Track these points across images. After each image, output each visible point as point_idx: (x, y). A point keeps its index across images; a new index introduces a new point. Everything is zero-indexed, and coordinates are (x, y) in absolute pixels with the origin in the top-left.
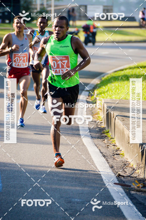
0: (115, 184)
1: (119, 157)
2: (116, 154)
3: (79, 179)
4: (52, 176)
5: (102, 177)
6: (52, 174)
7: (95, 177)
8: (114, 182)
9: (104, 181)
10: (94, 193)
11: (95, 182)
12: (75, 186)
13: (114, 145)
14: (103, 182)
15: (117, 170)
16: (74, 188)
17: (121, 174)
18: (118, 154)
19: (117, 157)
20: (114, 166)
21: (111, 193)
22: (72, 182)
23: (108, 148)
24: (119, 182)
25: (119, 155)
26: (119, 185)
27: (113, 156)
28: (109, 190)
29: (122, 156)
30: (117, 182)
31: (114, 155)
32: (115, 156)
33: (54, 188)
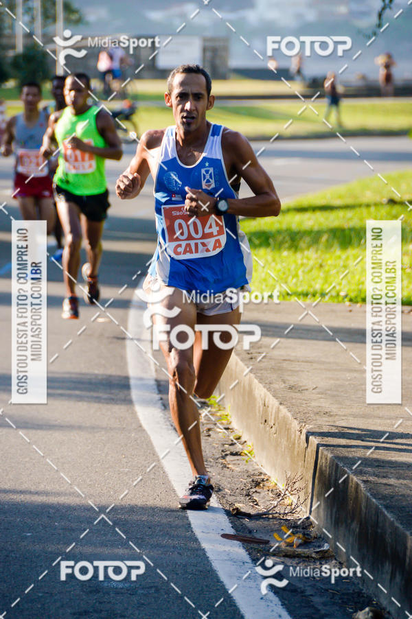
0: (225, 536)
1: (239, 462)
2: (232, 454)
3: (123, 524)
4: (48, 517)
5: (188, 520)
6: (49, 513)
7: (169, 520)
8: (222, 532)
9: (193, 530)
10: (165, 564)
11: (168, 534)
12: (112, 546)
13: (227, 427)
14: (192, 532)
15: (231, 499)
16: (110, 551)
17: (242, 510)
18: (236, 454)
19: (234, 462)
20: (222, 485)
21: (213, 564)
22: (105, 535)
23: (209, 436)
24: (237, 530)
25: (240, 455)
26: (238, 540)
27: (223, 457)
28: (208, 555)
29: (246, 458)
30: (232, 532)
31: (226, 455)
32: (229, 458)
33: (51, 553)
